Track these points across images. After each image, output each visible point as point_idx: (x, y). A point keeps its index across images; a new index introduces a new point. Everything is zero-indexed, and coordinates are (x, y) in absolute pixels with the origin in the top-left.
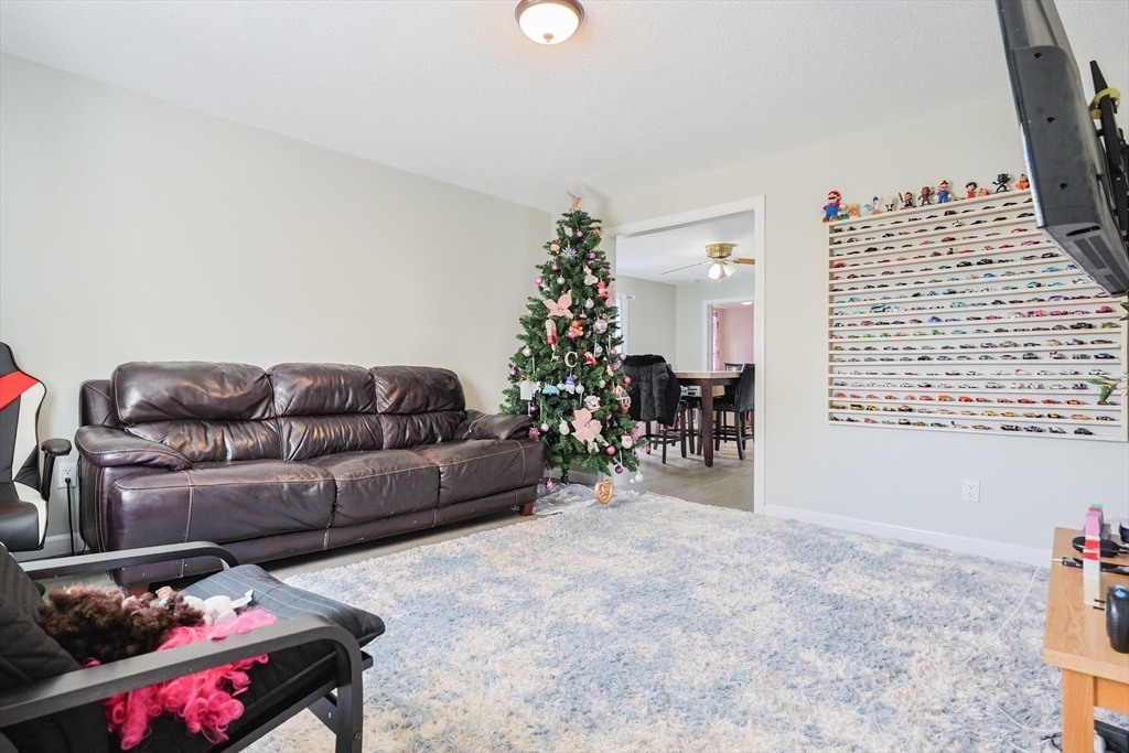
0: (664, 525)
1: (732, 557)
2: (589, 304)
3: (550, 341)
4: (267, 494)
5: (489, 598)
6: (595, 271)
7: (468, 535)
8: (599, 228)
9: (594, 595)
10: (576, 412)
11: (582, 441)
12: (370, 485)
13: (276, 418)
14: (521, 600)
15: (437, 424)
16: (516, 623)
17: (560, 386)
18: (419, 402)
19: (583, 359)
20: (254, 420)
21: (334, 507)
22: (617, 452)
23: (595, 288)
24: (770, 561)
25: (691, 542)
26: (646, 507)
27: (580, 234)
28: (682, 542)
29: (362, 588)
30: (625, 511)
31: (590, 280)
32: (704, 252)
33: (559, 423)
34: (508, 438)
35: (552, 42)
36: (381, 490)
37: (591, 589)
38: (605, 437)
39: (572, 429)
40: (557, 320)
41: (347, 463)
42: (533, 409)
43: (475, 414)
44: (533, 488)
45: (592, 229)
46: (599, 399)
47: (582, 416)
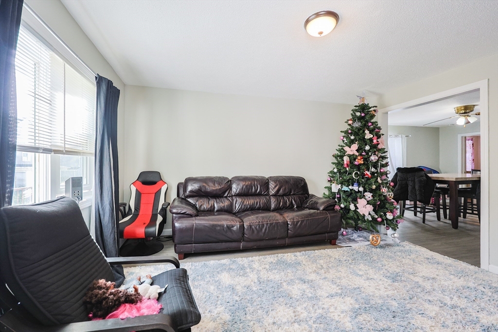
0: (409, 265)
1: (452, 299)
2: (367, 148)
3: (345, 166)
4: (219, 228)
5: (296, 290)
6: (371, 132)
7: (300, 252)
8: (375, 111)
9: (348, 303)
10: (359, 200)
11: (362, 214)
12: (257, 227)
13: (232, 196)
14: (310, 295)
15: (294, 200)
16: (302, 309)
17: (351, 187)
18: (287, 190)
19: (363, 175)
20: (225, 197)
21: (244, 234)
22: (383, 220)
23: (371, 140)
24: (483, 310)
25: (424, 281)
26: (401, 251)
27: (363, 115)
28: (416, 279)
29: (248, 270)
30: (388, 252)
31: (368, 136)
32: (453, 111)
33: (350, 204)
34: (323, 210)
35: (322, 35)
36: (262, 230)
37: (349, 298)
38: (376, 213)
39: (356, 208)
40: (349, 156)
41: (250, 217)
42: (338, 196)
43: (313, 196)
44: (336, 233)
45: (370, 111)
46: (372, 194)
47: (361, 203)
